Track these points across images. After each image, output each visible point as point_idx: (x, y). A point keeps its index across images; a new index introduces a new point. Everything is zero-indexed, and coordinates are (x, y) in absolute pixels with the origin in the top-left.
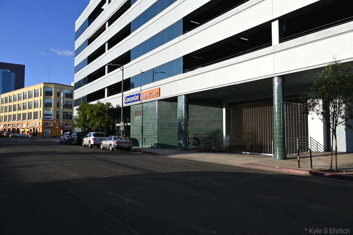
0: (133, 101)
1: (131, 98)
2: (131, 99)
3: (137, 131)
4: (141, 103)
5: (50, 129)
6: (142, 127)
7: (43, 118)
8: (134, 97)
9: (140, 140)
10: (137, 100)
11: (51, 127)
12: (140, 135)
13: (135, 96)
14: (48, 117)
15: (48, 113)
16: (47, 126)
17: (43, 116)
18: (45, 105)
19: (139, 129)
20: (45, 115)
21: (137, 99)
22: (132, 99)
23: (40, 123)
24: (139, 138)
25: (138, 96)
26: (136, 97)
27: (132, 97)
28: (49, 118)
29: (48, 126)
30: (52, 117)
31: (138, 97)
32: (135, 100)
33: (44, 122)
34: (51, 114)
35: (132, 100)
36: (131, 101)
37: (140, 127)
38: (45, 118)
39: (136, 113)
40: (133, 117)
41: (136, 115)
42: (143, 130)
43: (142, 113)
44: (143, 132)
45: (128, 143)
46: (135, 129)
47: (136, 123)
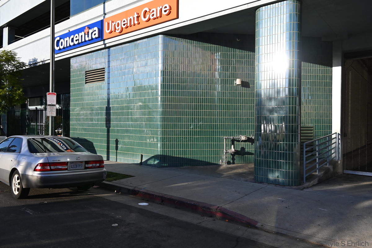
0: (80, 45)
2: (73, 39)
3: (92, 120)
4: (103, 46)
6: (108, 109)
8: (83, 33)
9: (101, 141)
12: (102, 131)
13: (86, 30)
19: (97, 114)
24: (97, 136)
25: (96, 29)
27: (77, 35)
31: (97, 32)
37: (101, 109)
39: (86, 76)
40: (78, 85)
41: (86, 81)
42: (110, 116)
43: (106, 74)
44: (110, 123)
45: (91, 165)
46: (83, 114)
47: (87, 99)
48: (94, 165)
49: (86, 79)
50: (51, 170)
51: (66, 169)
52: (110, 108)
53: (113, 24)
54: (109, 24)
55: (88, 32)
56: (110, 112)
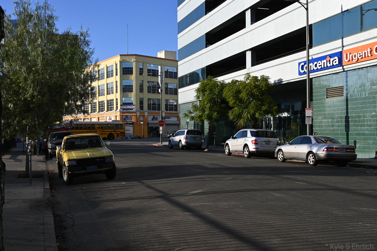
0: (322, 69)
1: (316, 63)
2: (316, 65)
3: (333, 126)
4: (342, 70)
5: (132, 126)
6: (347, 118)
7: (121, 108)
8: (325, 61)
10: (333, 66)
11: (133, 123)
12: (342, 134)
13: (328, 59)
14: (129, 107)
15: (127, 102)
16: (127, 122)
17: (121, 105)
18: (123, 89)
19: (338, 122)
20: (123, 103)
21: (335, 64)
22: (318, 65)
23: (116, 116)
25: (336, 58)
26: (332, 60)
27: (320, 62)
28: (129, 109)
29: (129, 121)
30: (134, 107)
31: (337, 60)
32: (329, 65)
33: (123, 115)
34: (132, 103)
35: (319, 68)
36: (315, 68)
37: (341, 118)
38: (123, 109)
39: (327, 92)
40: (320, 99)
41: (327, 96)
42: (349, 123)
43: (345, 91)
44: (349, 128)
45: (349, 150)
46: (325, 122)
47: (328, 111)
48: (350, 150)
49: (327, 94)
50: (331, 151)
51: (338, 151)
52: (349, 117)
53: (351, 55)
54: (347, 55)
55: (330, 61)
56: (349, 120)
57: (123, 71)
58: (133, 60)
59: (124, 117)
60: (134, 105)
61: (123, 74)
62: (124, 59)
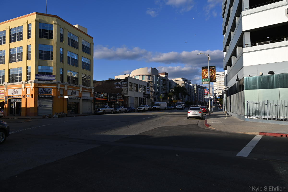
5: (52, 100)
7: (36, 79)
11: (52, 98)
14: (47, 77)
15: (44, 71)
16: (45, 95)
17: (36, 75)
18: (40, 54)
20: (39, 73)
28: (47, 80)
29: (47, 95)
30: (54, 78)
33: (38, 87)
34: (52, 73)
38: (39, 80)
57: (40, 33)
58: (53, 23)
59: (40, 90)
60: (54, 76)
61: (40, 37)
62: (42, 19)
